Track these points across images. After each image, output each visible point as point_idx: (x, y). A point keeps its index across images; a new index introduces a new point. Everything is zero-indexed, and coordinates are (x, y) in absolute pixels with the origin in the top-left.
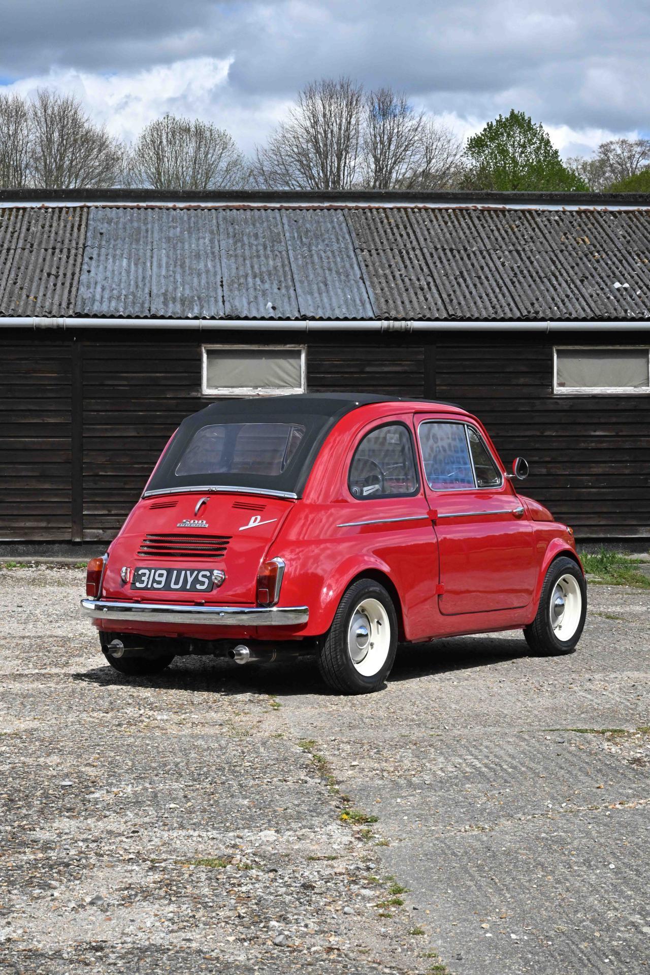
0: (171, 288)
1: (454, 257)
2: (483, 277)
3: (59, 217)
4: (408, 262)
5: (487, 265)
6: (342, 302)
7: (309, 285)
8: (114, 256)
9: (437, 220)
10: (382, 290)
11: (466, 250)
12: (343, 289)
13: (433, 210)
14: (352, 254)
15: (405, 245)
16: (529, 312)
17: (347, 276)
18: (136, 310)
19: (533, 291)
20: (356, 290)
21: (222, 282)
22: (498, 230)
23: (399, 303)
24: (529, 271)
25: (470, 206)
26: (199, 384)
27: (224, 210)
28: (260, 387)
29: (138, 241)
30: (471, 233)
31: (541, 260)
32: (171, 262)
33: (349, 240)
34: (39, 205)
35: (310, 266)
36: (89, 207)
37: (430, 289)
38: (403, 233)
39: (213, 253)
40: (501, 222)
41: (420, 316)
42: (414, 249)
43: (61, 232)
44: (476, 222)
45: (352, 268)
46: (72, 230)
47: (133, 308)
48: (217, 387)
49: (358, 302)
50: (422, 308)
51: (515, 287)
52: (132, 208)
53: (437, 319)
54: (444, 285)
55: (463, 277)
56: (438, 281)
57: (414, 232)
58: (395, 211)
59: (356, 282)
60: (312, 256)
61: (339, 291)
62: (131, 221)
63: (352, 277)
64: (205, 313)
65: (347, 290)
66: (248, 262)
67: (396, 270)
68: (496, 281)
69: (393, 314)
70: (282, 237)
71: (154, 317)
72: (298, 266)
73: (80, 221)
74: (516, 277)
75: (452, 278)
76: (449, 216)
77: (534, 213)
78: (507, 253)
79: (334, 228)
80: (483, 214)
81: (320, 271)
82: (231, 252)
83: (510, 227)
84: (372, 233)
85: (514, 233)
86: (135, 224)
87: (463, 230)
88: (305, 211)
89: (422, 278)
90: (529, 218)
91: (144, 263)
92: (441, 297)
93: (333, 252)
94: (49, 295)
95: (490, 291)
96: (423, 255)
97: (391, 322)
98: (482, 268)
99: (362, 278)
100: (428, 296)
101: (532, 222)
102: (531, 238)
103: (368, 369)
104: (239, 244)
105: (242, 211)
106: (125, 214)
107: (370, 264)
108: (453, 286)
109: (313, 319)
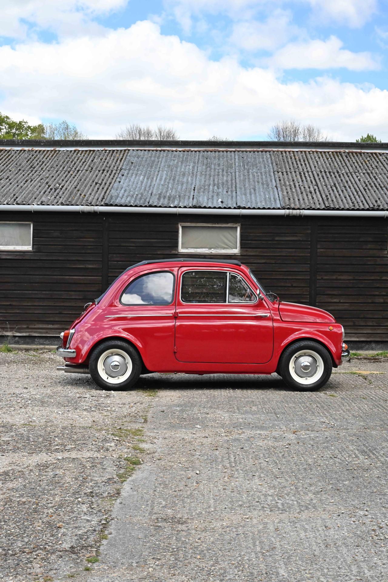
0: (164, 191)
1: (331, 176)
2: (347, 187)
3: (112, 155)
4: (304, 178)
5: (350, 180)
6: (263, 199)
7: (245, 190)
8: (136, 175)
9: (323, 157)
10: (287, 193)
11: (338, 172)
12: (264, 192)
13: (321, 152)
14: (272, 174)
15: (303, 170)
16: (374, 206)
17: (268, 186)
18: (141, 203)
19: (377, 195)
20: (272, 193)
21: (195, 188)
22: (357, 162)
23: (296, 199)
24: (375, 184)
25: (342, 150)
26: (177, 246)
27: (204, 152)
28: (213, 248)
29: (152, 167)
30: (342, 164)
31: (382, 178)
32: (168, 177)
33: (271, 167)
34: (102, 149)
35: (247, 180)
36: (129, 150)
37: (316, 193)
38: (303, 163)
39: (193, 173)
40: (359, 158)
41: (308, 207)
42: (308, 172)
43: (110, 162)
44: (345, 158)
45: (271, 181)
46: (117, 161)
47: (140, 201)
48: (187, 248)
49: (272, 199)
50: (310, 203)
51: (366, 192)
52: (153, 151)
53: (319, 209)
54: (324, 190)
55: (335, 186)
56: (321, 188)
57: (309, 163)
58: (299, 153)
59: (273, 189)
60: (249, 175)
61: (262, 193)
62: (151, 157)
63: (270, 186)
64: (181, 205)
65: (267, 193)
66: (212, 178)
67: (297, 182)
68: (355, 188)
69: (293, 206)
70: (233, 165)
71: (151, 206)
72: (240, 180)
73: (123, 157)
74: (367, 187)
75: (329, 187)
76: (330, 155)
77: (378, 155)
78: (362, 174)
79: (263, 161)
80: (349, 155)
81: (252, 183)
82: (203, 173)
83: (364, 161)
84: (285, 164)
85: (366, 164)
86: (153, 159)
87: (337, 162)
88: (248, 152)
89: (311, 187)
90: (375, 156)
91: (153, 178)
92: (322, 197)
93: (261, 173)
94: (93, 194)
95: (351, 194)
96: (313, 175)
97: (291, 211)
98: (347, 182)
99: (276, 187)
100: (314, 196)
101: (377, 159)
102: (376, 167)
103: (277, 239)
104: (209, 169)
105: (213, 152)
106: (148, 153)
107: (282, 179)
108: (329, 191)
109: (244, 208)
